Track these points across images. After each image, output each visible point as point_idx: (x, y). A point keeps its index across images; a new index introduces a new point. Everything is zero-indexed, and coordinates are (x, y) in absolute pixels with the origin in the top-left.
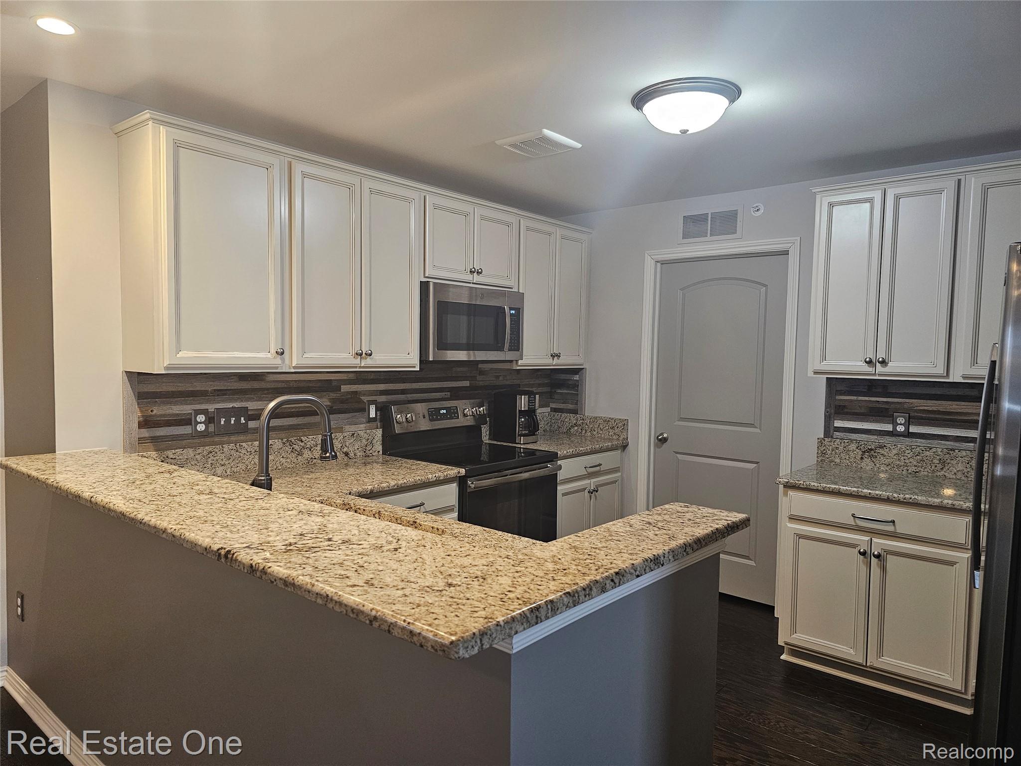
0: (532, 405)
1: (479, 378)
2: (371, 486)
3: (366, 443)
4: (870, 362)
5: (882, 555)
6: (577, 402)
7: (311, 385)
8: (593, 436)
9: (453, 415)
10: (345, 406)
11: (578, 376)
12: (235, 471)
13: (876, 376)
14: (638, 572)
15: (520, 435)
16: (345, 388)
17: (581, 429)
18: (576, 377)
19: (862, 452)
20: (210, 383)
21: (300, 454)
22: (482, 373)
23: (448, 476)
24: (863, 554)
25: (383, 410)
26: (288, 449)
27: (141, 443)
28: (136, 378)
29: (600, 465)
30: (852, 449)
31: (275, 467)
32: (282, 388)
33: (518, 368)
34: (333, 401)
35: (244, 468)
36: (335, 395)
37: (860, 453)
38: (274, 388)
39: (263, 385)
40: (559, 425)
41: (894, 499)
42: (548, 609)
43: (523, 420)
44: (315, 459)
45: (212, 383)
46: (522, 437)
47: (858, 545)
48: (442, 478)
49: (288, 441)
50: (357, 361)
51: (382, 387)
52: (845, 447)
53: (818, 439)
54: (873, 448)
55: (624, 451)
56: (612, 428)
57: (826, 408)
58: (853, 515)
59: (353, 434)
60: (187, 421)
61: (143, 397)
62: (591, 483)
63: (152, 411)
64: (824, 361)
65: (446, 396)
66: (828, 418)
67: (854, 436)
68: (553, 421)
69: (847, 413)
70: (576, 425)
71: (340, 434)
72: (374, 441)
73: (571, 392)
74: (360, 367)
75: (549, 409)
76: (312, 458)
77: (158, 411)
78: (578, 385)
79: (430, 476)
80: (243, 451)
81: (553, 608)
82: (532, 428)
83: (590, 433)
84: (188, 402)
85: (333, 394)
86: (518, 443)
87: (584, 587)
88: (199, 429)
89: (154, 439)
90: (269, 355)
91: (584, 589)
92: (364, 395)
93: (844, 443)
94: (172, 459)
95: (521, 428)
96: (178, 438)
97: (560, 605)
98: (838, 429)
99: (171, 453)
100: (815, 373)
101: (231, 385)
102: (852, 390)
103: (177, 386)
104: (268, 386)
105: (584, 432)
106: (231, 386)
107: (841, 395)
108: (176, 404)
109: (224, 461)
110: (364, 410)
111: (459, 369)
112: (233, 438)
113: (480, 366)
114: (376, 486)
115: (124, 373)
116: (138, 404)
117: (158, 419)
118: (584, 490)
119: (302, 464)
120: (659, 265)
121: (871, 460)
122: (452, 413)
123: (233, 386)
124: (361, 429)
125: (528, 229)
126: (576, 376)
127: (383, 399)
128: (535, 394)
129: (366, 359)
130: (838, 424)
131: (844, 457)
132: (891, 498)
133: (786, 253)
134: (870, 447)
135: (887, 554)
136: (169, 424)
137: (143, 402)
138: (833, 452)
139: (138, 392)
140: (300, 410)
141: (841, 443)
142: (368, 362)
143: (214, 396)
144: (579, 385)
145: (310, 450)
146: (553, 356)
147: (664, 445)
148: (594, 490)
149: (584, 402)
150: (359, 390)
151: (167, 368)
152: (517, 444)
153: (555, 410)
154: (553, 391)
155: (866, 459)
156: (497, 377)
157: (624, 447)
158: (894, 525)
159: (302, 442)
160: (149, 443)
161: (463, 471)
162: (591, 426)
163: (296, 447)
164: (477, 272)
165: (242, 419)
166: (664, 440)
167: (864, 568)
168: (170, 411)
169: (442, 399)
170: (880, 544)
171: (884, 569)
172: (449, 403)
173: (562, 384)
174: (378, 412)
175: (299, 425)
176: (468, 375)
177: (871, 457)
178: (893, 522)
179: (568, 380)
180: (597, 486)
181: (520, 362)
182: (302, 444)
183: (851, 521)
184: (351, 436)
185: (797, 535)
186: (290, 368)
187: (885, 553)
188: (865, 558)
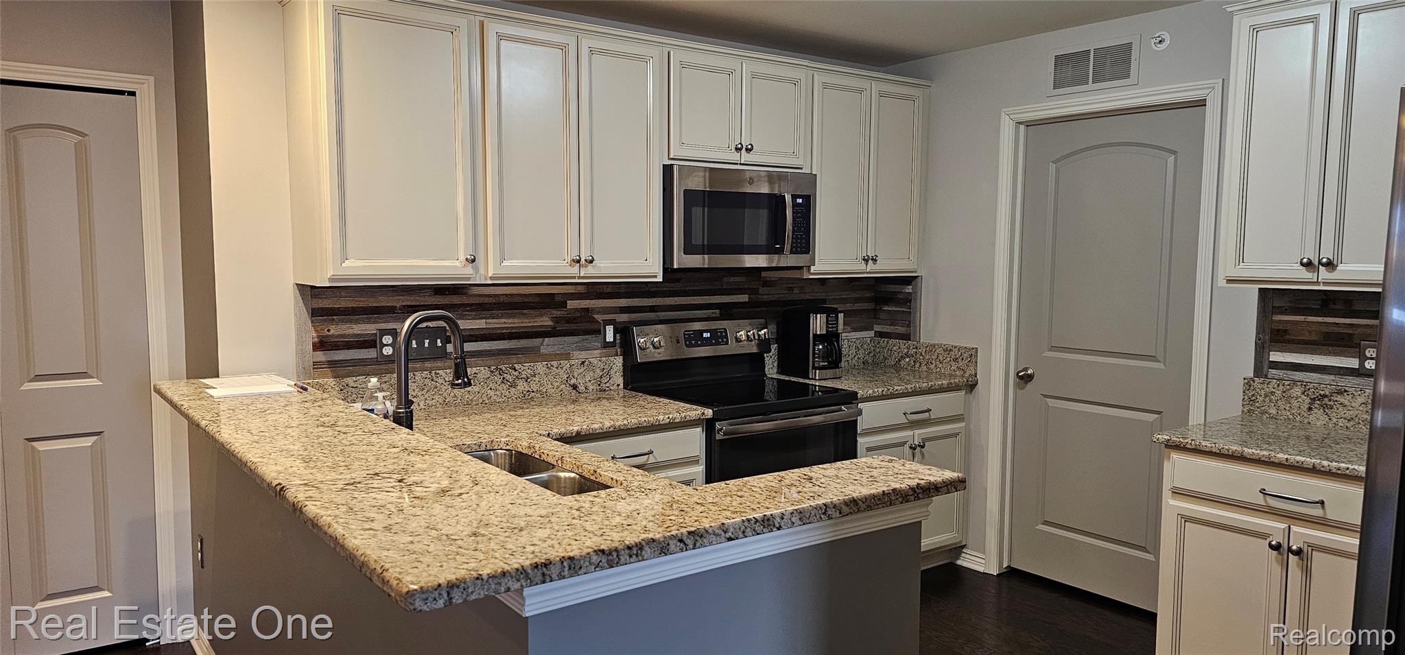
0: (832, 328)
1: (762, 290)
2: (578, 427)
3: (601, 373)
4: (1308, 265)
5: (1305, 550)
6: (910, 324)
7: (526, 300)
8: (929, 371)
9: (720, 340)
10: (573, 326)
11: (911, 287)
12: (430, 405)
13: (1320, 285)
14: (730, 534)
15: (814, 368)
16: (572, 304)
17: (914, 362)
18: (909, 289)
19: (1311, 399)
20: (398, 297)
21: (513, 385)
22: (767, 283)
23: (688, 418)
24: (1277, 548)
25: (625, 333)
26: (498, 379)
27: (317, 368)
28: (309, 292)
29: (929, 411)
30: (1295, 395)
31: (481, 401)
32: (490, 304)
33: (811, 277)
34: (557, 320)
35: (441, 401)
36: (559, 313)
37: (1308, 400)
38: (480, 304)
39: (464, 300)
40: (886, 355)
41: (1322, 469)
42: (564, 567)
43: (821, 347)
44: (533, 392)
45: (401, 297)
46: (817, 371)
47: (1268, 535)
48: (678, 421)
49: (497, 369)
50: (575, 270)
51: (623, 302)
52: (1284, 392)
53: (1244, 379)
54: (1327, 393)
55: (971, 392)
56: (956, 360)
57: (1258, 333)
58: (1262, 491)
59: (583, 363)
60: (370, 343)
61: (315, 313)
62: (918, 434)
63: (328, 331)
64: (1241, 264)
65: (714, 315)
66: (1260, 348)
67: (1298, 375)
68: (878, 350)
69: (1289, 342)
70: (907, 355)
71: (567, 362)
72: (612, 372)
73: (902, 309)
74: (580, 278)
75: (872, 334)
76: (528, 391)
77: (336, 330)
78: (911, 300)
79: (661, 417)
80: (440, 381)
81: (573, 566)
82: (833, 360)
83: (925, 367)
84: (373, 320)
85: (556, 312)
86: (812, 379)
87: (631, 546)
88: (385, 352)
89: (332, 364)
90: (457, 263)
91: (629, 548)
92: (598, 313)
93: (1283, 385)
94: (352, 387)
95: (818, 358)
96: (361, 364)
97: (584, 563)
98: (1276, 365)
99: (352, 381)
100: (1229, 281)
101: (425, 300)
102: (1297, 306)
103: (357, 301)
104: (472, 301)
105: (918, 365)
106: (424, 302)
107: (1282, 313)
108: (357, 322)
109: (416, 392)
110: (598, 332)
111: (732, 279)
112: (427, 365)
113: (764, 274)
114: (585, 427)
115: (296, 287)
116: (312, 322)
117: (336, 340)
118: (903, 444)
119: (516, 398)
120: (1022, 127)
121: (1324, 411)
122: (719, 337)
123: (426, 301)
124: (595, 356)
125: (825, 86)
126: (908, 287)
127: (623, 318)
128: (836, 312)
129: (586, 266)
130: (1276, 357)
131: (1282, 407)
132: (1318, 467)
133: (1202, 103)
134: (1322, 393)
135: (1312, 550)
136: (349, 346)
137: (317, 319)
138: (1267, 399)
139: (312, 309)
140: (513, 331)
141: (1278, 385)
142: (590, 271)
143: (403, 313)
144: (913, 301)
145: (526, 381)
146: (866, 260)
147: (1029, 385)
148: (919, 446)
149: (918, 323)
150: (591, 306)
151: (331, 280)
152: (810, 379)
153: (881, 335)
154: (878, 307)
155: (1316, 411)
156: (791, 289)
157: (971, 386)
158: (1323, 507)
159: (516, 370)
160: (326, 368)
161: (709, 413)
162: (927, 357)
163: (508, 377)
164: (747, 149)
165: (439, 341)
166: (1029, 378)
167: (1277, 570)
168: (350, 332)
169: (707, 318)
170: (1302, 534)
171: (1307, 572)
172: (714, 324)
173: (890, 299)
174: (617, 335)
175: (512, 349)
176: (745, 286)
177: (1324, 406)
178: (1322, 503)
179: (899, 292)
180: (925, 440)
181: (813, 269)
182: (516, 373)
183: (1260, 500)
184: (581, 364)
185: (1183, 516)
186: (486, 279)
187: (1310, 549)
188: (1280, 553)
